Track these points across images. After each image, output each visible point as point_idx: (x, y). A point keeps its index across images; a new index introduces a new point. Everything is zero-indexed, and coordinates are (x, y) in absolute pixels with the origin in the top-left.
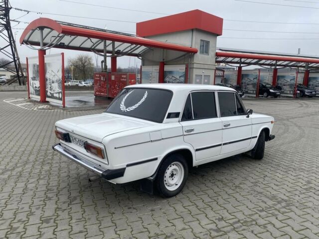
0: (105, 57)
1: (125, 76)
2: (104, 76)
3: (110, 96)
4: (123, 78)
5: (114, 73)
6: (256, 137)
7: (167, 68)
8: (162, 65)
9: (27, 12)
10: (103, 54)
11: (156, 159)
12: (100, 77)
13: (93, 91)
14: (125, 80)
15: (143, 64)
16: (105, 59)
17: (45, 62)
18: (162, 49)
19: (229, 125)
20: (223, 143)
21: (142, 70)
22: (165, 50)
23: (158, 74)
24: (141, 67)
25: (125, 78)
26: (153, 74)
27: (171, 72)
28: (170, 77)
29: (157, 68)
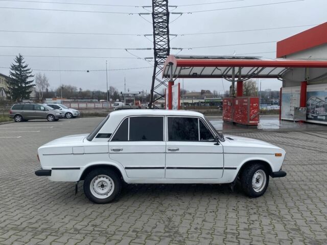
0: (233, 81)
1: (246, 100)
2: (230, 101)
3: (235, 121)
4: (244, 102)
5: (239, 97)
6: (235, 168)
7: (310, 89)
8: (305, 84)
9: (180, 50)
10: (231, 79)
11: (79, 168)
12: (227, 102)
13: (221, 117)
14: (246, 104)
15: (284, 86)
16: (233, 84)
17: (172, 91)
18: (304, 68)
19: (178, 150)
20: (167, 166)
21: (282, 92)
22: (308, 69)
23: (299, 96)
24: (281, 89)
25: (246, 102)
26: (294, 96)
27: (315, 93)
28: (314, 99)
29: (299, 89)
